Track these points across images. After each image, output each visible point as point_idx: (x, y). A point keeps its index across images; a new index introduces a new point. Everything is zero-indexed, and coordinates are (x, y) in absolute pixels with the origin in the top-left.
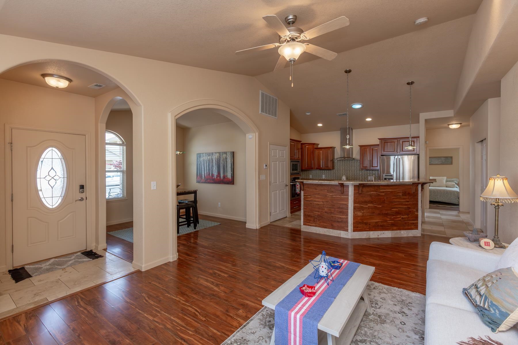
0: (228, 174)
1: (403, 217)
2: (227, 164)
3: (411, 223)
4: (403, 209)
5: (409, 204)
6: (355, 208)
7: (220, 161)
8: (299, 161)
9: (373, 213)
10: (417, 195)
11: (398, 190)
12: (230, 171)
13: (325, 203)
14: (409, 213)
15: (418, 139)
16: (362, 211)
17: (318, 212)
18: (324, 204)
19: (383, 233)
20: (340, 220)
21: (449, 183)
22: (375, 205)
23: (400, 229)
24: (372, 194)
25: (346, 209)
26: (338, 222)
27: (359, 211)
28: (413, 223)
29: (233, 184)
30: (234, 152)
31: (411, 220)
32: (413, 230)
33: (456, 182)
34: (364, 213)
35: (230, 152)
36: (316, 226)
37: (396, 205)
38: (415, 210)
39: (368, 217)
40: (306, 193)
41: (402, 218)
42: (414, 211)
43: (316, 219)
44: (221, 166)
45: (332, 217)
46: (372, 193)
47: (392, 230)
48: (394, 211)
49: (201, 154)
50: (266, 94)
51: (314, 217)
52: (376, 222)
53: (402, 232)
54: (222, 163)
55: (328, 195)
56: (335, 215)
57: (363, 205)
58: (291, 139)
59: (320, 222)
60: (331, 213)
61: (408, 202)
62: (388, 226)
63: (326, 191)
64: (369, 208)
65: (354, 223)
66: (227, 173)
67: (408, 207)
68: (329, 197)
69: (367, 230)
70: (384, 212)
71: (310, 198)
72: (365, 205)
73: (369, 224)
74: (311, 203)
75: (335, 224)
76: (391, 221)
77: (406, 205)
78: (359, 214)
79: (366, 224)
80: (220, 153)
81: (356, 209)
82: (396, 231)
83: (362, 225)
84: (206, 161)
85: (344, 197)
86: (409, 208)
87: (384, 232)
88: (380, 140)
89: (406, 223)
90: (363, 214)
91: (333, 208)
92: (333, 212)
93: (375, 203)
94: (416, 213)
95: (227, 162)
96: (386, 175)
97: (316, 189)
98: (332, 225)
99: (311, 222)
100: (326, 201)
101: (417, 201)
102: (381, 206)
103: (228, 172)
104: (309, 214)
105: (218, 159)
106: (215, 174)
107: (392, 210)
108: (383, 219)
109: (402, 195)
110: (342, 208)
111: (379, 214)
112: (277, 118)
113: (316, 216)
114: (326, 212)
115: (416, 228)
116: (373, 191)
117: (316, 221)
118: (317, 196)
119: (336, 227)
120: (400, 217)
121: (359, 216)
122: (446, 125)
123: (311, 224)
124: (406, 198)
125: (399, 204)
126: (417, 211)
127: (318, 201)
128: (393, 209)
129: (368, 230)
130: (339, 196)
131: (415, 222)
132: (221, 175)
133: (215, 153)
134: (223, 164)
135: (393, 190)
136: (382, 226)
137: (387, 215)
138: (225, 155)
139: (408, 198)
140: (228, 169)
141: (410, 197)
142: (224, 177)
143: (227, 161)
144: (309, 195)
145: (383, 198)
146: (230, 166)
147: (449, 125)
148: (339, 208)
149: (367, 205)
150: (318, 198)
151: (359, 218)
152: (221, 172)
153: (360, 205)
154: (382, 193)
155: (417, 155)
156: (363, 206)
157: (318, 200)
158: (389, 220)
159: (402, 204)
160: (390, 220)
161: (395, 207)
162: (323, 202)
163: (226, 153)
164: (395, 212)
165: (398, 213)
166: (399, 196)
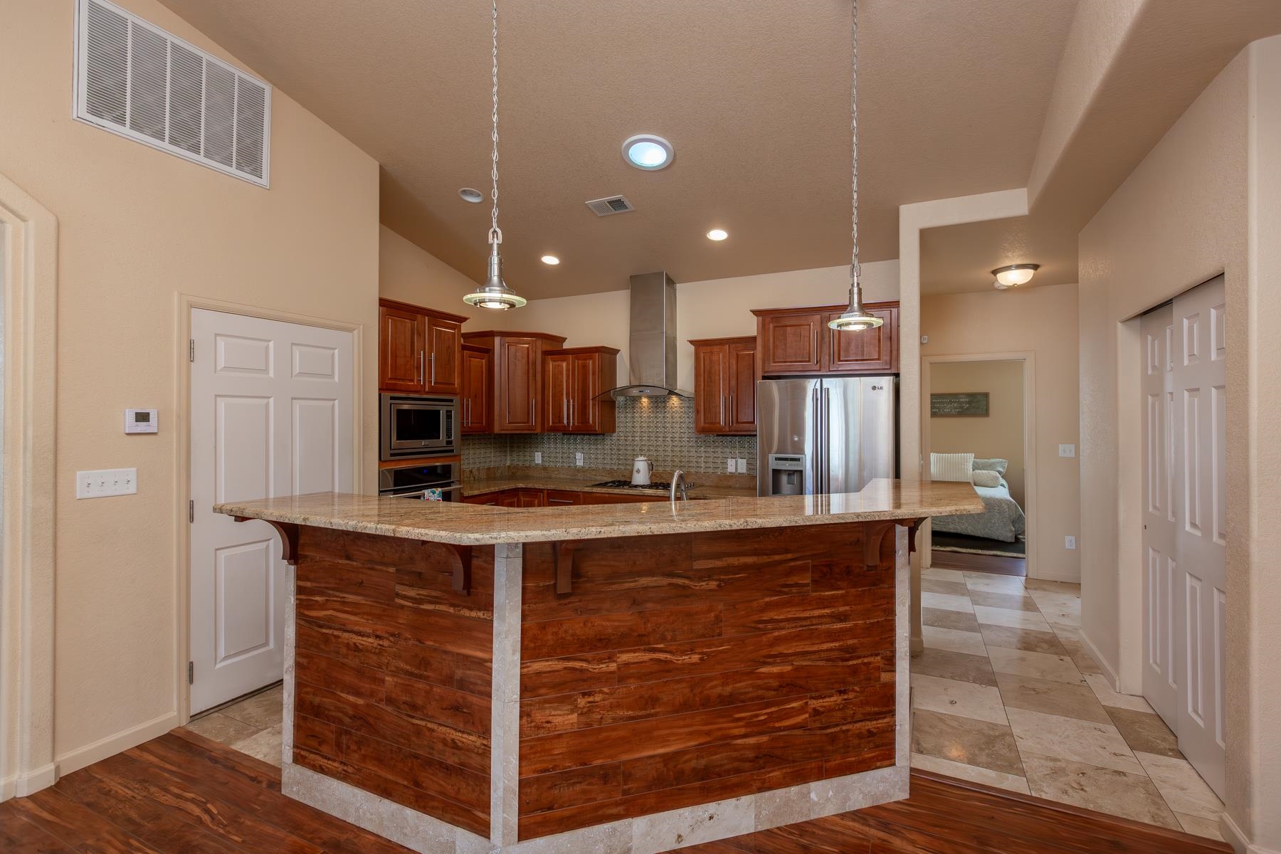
1: (814, 704)
3: (860, 736)
4: (820, 663)
5: (850, 629)
6: (528, 687)
8: (452, 401)
9: (654, 701)
10: (888, 576)
11: (789, 556)
13: (386, 643)
14: (850, 679)
15: (894, 311)
16: (582, 702)
17: (358, 693)
18: (381, 651)
19: (707, 815)
20: (452, 760)
21: (983, 471)
22: (662, 656)
23: (801, 777)
24: (645, 588)
25: (481, 693)
26: (448, 769)
27: (562, 700)
28: (869, 731)
31: (859, 716)
32: (869, 768)
33: (1001, 469)
34: (590, 711)
36: (344, 777)
37: (778, 640)
38: (879, 658)
39: (621, 733)
40: (308, 579)
41: (816, 712)
42: (878, 669)
43: (347, 733)
45: (418, 731)
46: (644, 581)
47: (760, 790)
48: (770, 675)
50: (178, 42)
51: (341, 722)
52: (667, 758)
53: (813, 796)
55: (398, 595)
56: (430, 725)
57: (584, 665)
58: (383, 303)
59: (364, 757)
60: (414, 707)
61: (842, 618)
62: (738, 771)
63: (392, 570)
64: (621, 676)
65: (522, 784)
67: (840, 649)
68: (403, 607)
69: (614, 811)
70: (718, 689)
71: (322, 607)
72: (600, 661)
73: (628, 777)
74: (326, 639)
75: (434, 783)
76: (752, 741)
77: (832, 636)
78: (564, 719)
79: (606, 775)
81: (543, 691)
82: (780, 793)
83: (578, 788)
85: (473, 614)
86: (850, 652)
87: (712, 807)
88: (761, 318)
89: (833, 739)
90: (583, 719)
91: (420, 677)
92: (420, 702)
93: (663, 639)
94: (885, 677)
96: (777, 459)
97: (348, 558)
98: (417, 784)
99: (325, 749)
100: (393, 635)
101: (891, 611)
102: (695, 658)
104: (317, 700)
107: (763, 670)
108: (708, 733)
109: (814, 581)
110: (462, 684)
111: (685, 706)
112: (265, 181)
113: (347, 720)
114: (390, 701)
115: (886, 756)
116: (650, 573)
117: (348, 747)
118: (351, 598)
119: (433, 798)
120: (802, 710)
121: (559, 736)
122: (985, 274)
123: (323, 762)
124: (833, 597)
125: (798, 637)
126: (890, 662)
127: (356, 628)
128: (765, 664)
129: (620, 809)
130: (451, 610)
131: (882, 723)
135: (765, 559)
136: (704, 773)
137: (732, 702)
139: (842, 596)
141: (853, 590)
144: (321, 593)
145: (710, 611)
147: (995, 272)
148: (448, 680)
149: (611, 659)
150: (355, 609)
151: (560, 748)
153: (571, 664)
154: (701, 579)
155: (892, 377)
156: (590, 667)
157: (356, 623)
158: (743, 731)
159: (810, 635)
160: (749, 730)
161: (775, 656)
162: (377, 637)
164: (775, 683)
165: (791, 686)
166: (794, 590)
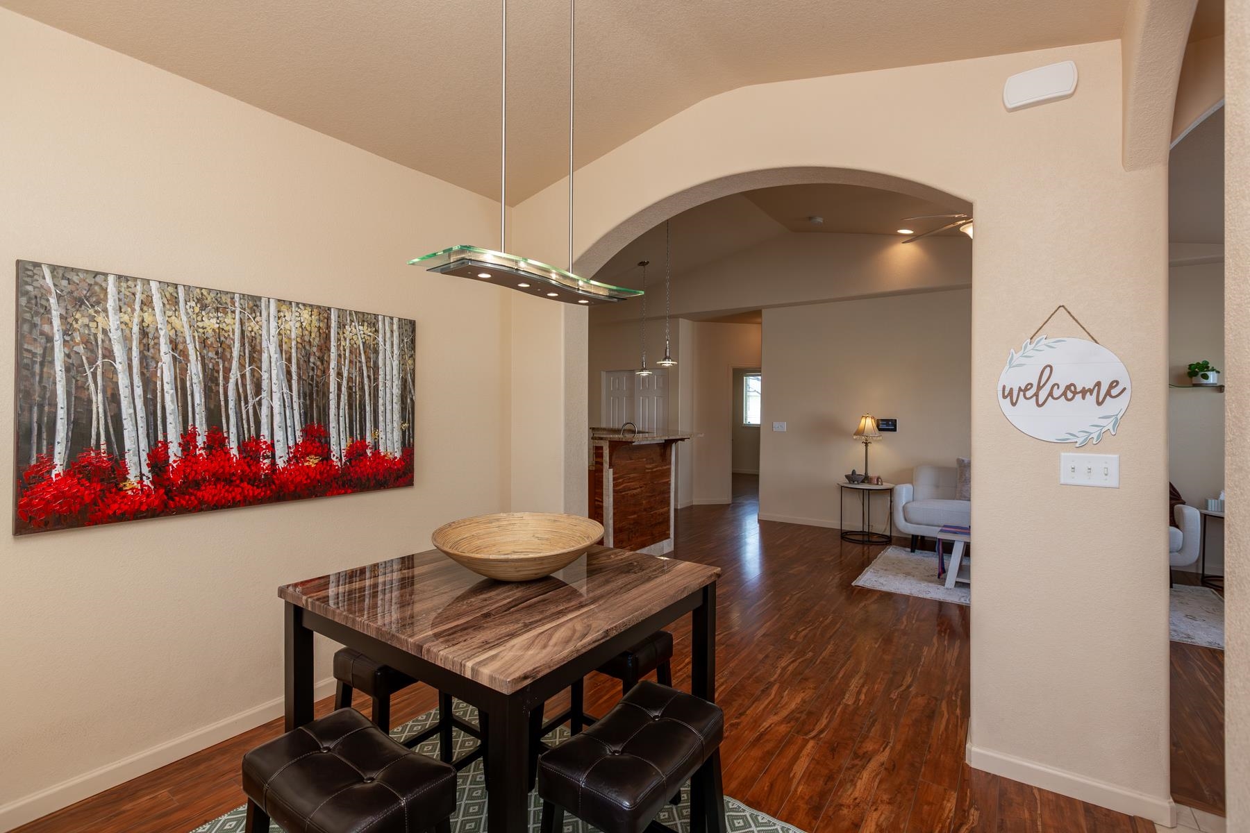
0: (382, 435)
2: (376, 379)
7: (324, 360)
12: (397, 416)
29: (409, 483)
30: (413, 324)
35: (395, 321)
44: (333, 387)
49: (135, 279)
54: (340, 374)
66: (376, 426)
80: (324, 312)
84: (174, 345)
95: (376, 368)
103: (381, 425)
105: (303, 344)
106: (279, 435)
132: (333, 441)
133: (280, 301)
134: (350, 379)
138: (365, 329)
140: (381, 408)
142: (357, 451)
143: (376, 363)
146: (396, 391)
152: (333, 424)
163: (369, 320)
